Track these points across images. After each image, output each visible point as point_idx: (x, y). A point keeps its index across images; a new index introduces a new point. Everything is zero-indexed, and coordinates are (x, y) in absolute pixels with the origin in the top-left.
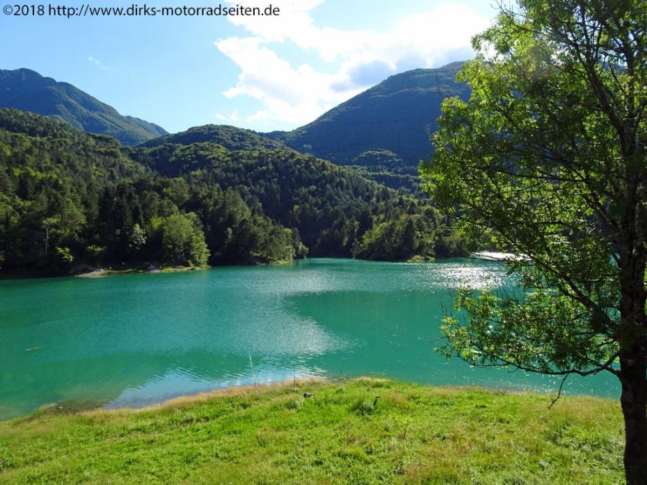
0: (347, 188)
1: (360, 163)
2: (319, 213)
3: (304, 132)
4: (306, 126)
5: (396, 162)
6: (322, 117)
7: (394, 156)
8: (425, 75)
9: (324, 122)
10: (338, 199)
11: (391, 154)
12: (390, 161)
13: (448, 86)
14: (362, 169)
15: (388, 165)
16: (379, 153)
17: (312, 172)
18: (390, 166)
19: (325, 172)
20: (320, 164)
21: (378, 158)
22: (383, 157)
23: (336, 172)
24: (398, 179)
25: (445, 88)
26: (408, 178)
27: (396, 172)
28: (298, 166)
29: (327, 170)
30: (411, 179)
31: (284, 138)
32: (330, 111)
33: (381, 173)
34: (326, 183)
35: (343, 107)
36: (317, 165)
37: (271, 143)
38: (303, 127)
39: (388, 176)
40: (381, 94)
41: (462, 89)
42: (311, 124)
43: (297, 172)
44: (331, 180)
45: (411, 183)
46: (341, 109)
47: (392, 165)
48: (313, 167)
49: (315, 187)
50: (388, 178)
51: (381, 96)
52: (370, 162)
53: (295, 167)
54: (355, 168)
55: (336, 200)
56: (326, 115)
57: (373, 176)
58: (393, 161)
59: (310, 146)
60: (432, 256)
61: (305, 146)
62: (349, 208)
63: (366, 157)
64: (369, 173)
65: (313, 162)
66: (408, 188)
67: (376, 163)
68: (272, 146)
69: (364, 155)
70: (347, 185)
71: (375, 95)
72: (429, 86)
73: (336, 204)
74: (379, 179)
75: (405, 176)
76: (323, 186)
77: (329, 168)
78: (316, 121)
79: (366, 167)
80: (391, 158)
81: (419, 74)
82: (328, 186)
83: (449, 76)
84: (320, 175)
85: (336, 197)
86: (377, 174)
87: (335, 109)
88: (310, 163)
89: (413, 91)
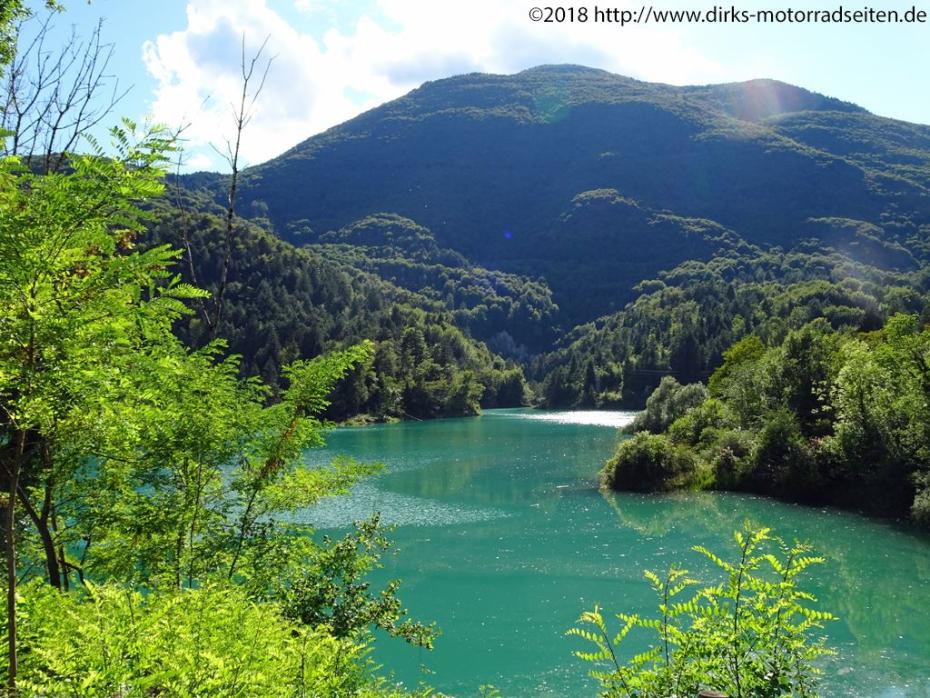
0: (303, 288)
1: (355, 239)
2: (237, 333)
3: (255, 177)
4: (262, 165)
5: (421, 241)
6: (293, 151)
7: (417, 230)
8: (487, 84)
9: (295, 160)
10: (278, 308)
11: (413, 226)
12: (410, 238)
13: (525, 108)
14: (356, 251)
15: (405, 245)
16: (389, 222)
17: (237, 255)
18: (408, 249)
19: (264, 256)
20: (257, 241)
21: (389, 233)
22: (398, 230)
23: (285, 257)
24: (420, 271)
25: (520, 111)
26: (439, 271)
27: (419, 259)
28: (211, 244)
29: (268, 252)
30: (443, 274)
31: (215, 187)
32: (309, 140)
33: (392, 261)
34: (263, 277)
35: (332, 134)
36: (250, 242)
37: (184, 194)
38: (256, 167)
39: (404, 266)
40: (405, 114)
41: (547, 115)
42: (272, 162)
43: (208, 255)
44: (272, 273)
45: (444, 280)
46: (330, 138)
47: (413, 245)
48: (241, 246)
49: (239, 285)
50: (403, 270)
51: (405, 118)
52: (373, 238)
53: (206, 244)
54: (344, 250)
55: (274, 311)
56: (301, 147)
57: (376, 265)
58: (415, 238)
59: (264, 206)
60: (395, 415)
61: (255, 203)
62: (293, 326)
63: (367, 229)
64: (369, 260)
65: (242, 238)
66: (437, 289)
67: (385, 241)
68: (186, 202)
69: (361, 224)
70: (303, 282)
71: (394, 115)
72: (493, 105)
73: (272, 318)
74: (385, 272)
75: (434, 267)
76: (256, 284)
77: (274, 249)
78: (283, 158)
79: (364, 249)
80: (412, 232)
81: (475, 82)
82: (265, 283)
83: (527, 90)
84: (254, 261)
85: (275, 304)
86: (384, 261)
87: (318, 137)
88: (238, 239)
89: (461, 111)
